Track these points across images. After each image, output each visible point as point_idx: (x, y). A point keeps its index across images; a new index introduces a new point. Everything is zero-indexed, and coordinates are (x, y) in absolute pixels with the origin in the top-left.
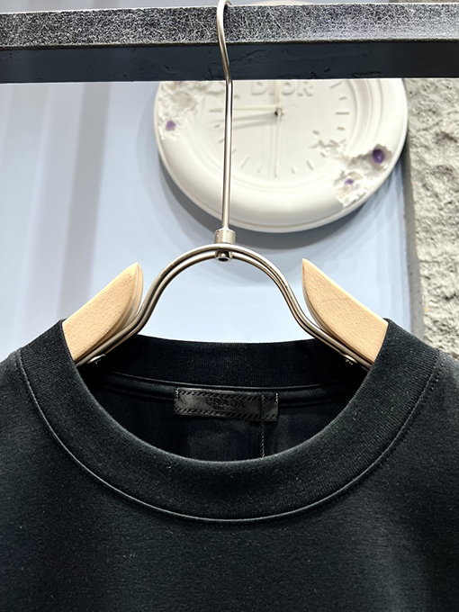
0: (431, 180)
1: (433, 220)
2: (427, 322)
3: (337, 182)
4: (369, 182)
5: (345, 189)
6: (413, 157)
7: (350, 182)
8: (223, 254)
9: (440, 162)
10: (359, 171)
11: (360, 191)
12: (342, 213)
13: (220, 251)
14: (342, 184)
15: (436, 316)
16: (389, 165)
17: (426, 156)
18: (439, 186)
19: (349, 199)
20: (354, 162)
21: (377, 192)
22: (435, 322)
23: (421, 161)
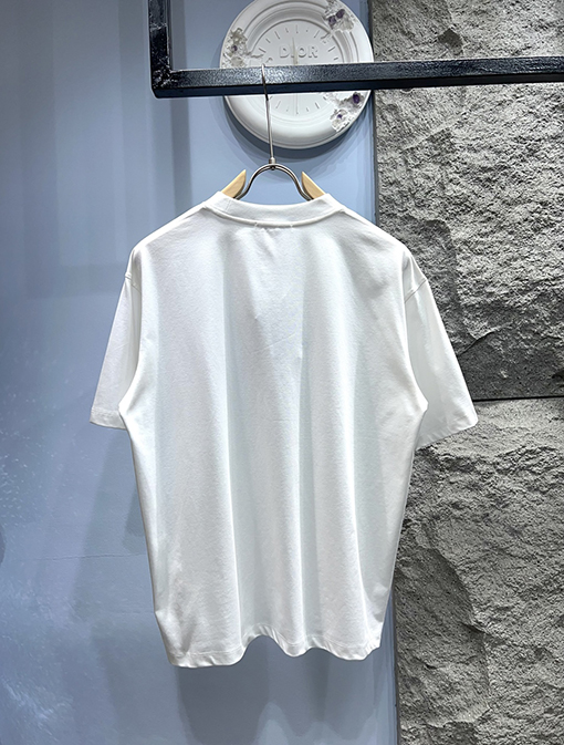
0: (386, 114)
1: (386, 138)
2: (381, 197)
3: (332, 117)
4: (351, 116)
5: (337, 121)
6: (377, 98)
7: (340, 116)
8: (273, 168)
9: (390, 102)
10: (346, 109)
11: (346, 122)
12: (336, 136)
13: (271, 167)
14: (336, 117)
15: (385, 194)
16: (362, 105)
17: (383, 98)
18: (390, 118)
19: (341, 126)
20: (342, 103)
21: (357, 120)
22: (384, 197)
23: (381, 101)
